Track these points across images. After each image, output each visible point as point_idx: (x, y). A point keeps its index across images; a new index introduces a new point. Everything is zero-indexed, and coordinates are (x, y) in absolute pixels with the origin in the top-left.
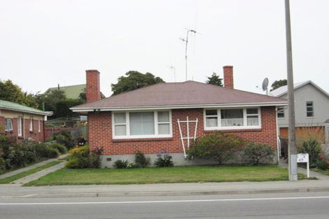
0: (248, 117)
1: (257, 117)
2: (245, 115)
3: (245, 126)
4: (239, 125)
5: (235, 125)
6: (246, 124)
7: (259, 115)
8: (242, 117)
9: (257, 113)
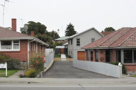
0: (14, 45)
1: (18, 45)
2: (13, 44)
3: (12, 50)
4: (10, 49)
5: (7, 49)
6: (13, 48)
7: (19, 44)
8: (11, 45)
9: (18, 43)
